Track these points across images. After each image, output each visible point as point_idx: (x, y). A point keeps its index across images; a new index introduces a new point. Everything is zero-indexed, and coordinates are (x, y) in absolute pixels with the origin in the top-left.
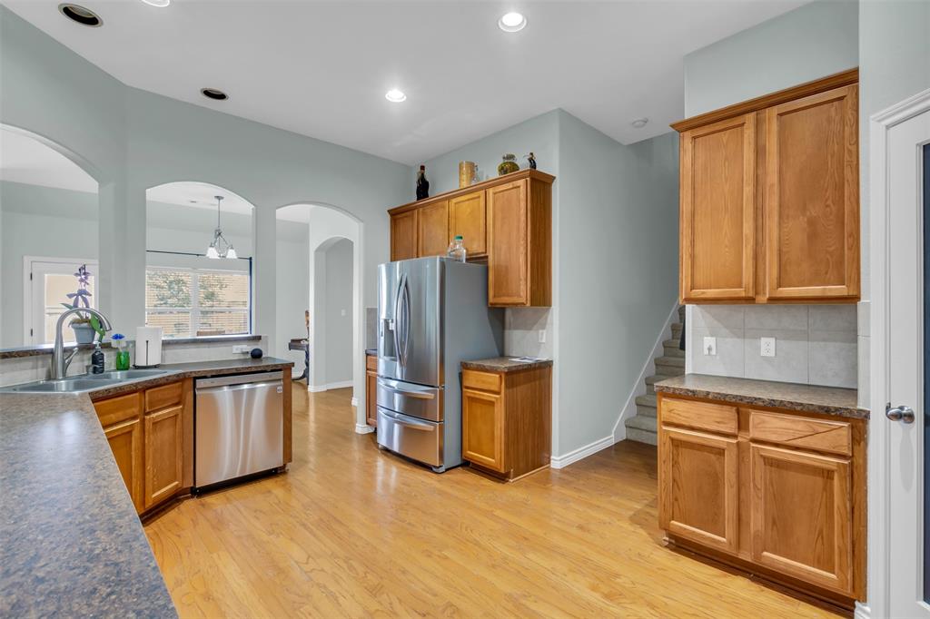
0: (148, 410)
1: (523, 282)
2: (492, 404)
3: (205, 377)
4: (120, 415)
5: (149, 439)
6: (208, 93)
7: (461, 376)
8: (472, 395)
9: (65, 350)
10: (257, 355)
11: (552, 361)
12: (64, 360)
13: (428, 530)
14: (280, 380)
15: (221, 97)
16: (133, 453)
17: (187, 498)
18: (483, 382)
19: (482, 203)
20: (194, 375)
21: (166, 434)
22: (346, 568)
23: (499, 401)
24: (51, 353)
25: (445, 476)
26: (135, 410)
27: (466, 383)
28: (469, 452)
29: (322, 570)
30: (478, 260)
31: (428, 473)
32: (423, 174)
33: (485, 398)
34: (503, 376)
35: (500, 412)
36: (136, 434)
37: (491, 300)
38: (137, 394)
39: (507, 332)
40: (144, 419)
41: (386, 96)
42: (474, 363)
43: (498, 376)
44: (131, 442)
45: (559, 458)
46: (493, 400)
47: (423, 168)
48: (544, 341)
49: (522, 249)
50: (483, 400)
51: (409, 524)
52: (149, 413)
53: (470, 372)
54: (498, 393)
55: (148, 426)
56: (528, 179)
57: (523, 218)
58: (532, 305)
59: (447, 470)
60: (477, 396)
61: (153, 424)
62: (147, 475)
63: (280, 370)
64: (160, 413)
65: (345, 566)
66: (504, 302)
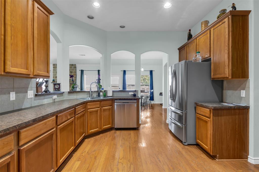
0: (102, 106)
1: (227, 67)
2: (206, 122)
3: (117, 100)
4: (94, 107)
5: (102, 113)
6: (121, 27)
7: (195, 108)
8: (199, 117)
9: (92, 92)
10: (135, 95)
11: (249, 107)
12: (91, 94)
13: (164, 166)
14: (136, 103)
15: (124, 27)
16: (98, 116)
17: (114, 130)
18: (203, 112)
19: (209, 35)
20: (114, 99)
21: (107, 113)
22: (129, 166)
23: (209, 122)
24: (89, 92)
25: (187, 147)
26: (99, 106)
27: (197, 112)
28: (198, 140)
29: (122, 164)
30: (207, 60)
31: (181, 144)
32: (190, 32)
33: (204, 119)
34: (211, 110)
35: (210, 126)
36: (99, 112)
37: (212, 77)
38: (99, 102)
39: (224, 91)
40: (101, 108)
41: (164, 7)
42: (200, 103)
43: (209, 110)
44: (98, 113)
45: (254, 158)
46: (207, 121)
47: (190, 30)
48: (244, 96)
49: (227, 51)
50: (203, 120)
51: (159, 160)
52: (102, 107)
53: (198, 107)
54: (209, 118)
55: (102, 110)
56: (230, 16)
57: (227, 36)
58: (232, 78)
59: (188, 145)
60: (201, 118)
61: (103, 110)
62: (102, 122)
63: (136, 100)
64: (105, 107)
65: (129, 165)
66: (217, 77)
